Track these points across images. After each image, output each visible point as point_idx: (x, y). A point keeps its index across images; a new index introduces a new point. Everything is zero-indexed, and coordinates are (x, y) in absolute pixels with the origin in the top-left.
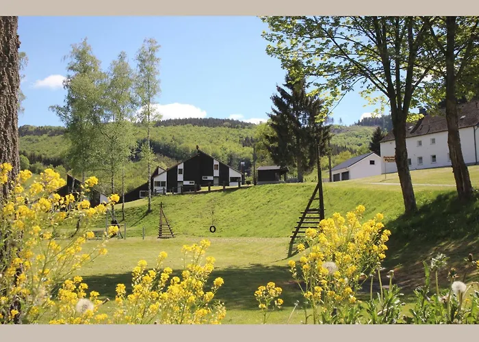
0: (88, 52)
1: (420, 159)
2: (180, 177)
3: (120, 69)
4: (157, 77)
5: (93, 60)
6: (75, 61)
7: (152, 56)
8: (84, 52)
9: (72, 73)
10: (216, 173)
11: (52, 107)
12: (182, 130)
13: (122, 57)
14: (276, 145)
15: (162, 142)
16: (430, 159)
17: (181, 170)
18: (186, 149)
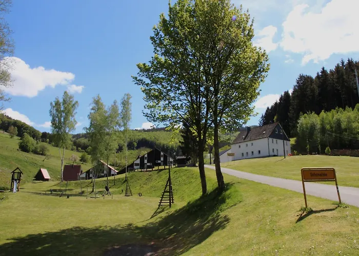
0: (100, 101)
1: (247, 153)
2: (146, 161)
3: (114, 108)
4: (130, 112)
5: (102, 104)
6: (94, 105)
7: (128, 102)
8: (98, 101)
9: (93, 111)
10: (162, 159)
11: (84, 128)
12: (159, 134)
13: (115, 102)
14: (183, 146)
15: (150, 140)
16: (251, 153)
17: (146, 157)
18: (160, 144)
